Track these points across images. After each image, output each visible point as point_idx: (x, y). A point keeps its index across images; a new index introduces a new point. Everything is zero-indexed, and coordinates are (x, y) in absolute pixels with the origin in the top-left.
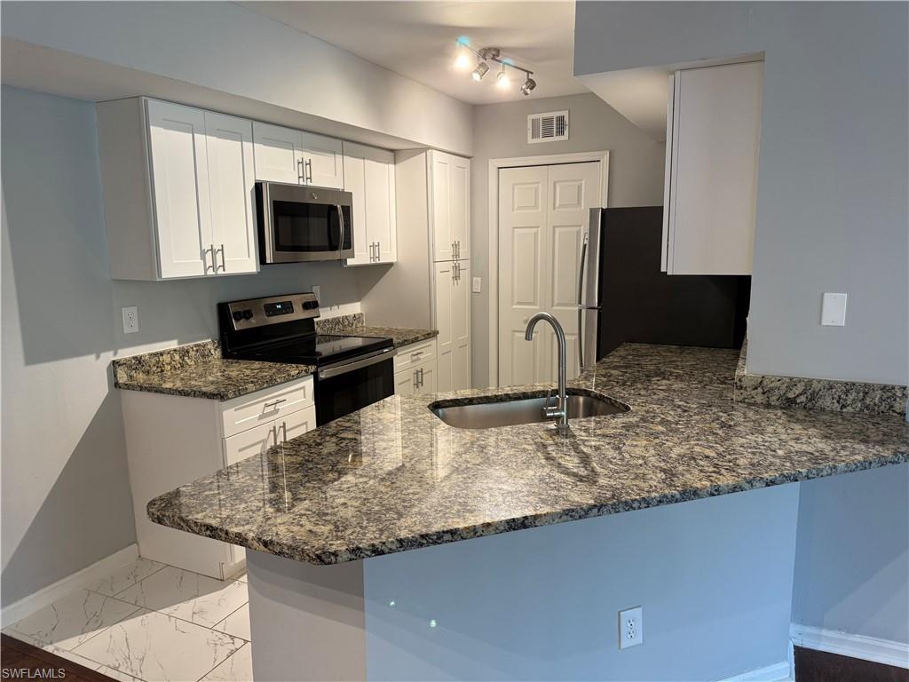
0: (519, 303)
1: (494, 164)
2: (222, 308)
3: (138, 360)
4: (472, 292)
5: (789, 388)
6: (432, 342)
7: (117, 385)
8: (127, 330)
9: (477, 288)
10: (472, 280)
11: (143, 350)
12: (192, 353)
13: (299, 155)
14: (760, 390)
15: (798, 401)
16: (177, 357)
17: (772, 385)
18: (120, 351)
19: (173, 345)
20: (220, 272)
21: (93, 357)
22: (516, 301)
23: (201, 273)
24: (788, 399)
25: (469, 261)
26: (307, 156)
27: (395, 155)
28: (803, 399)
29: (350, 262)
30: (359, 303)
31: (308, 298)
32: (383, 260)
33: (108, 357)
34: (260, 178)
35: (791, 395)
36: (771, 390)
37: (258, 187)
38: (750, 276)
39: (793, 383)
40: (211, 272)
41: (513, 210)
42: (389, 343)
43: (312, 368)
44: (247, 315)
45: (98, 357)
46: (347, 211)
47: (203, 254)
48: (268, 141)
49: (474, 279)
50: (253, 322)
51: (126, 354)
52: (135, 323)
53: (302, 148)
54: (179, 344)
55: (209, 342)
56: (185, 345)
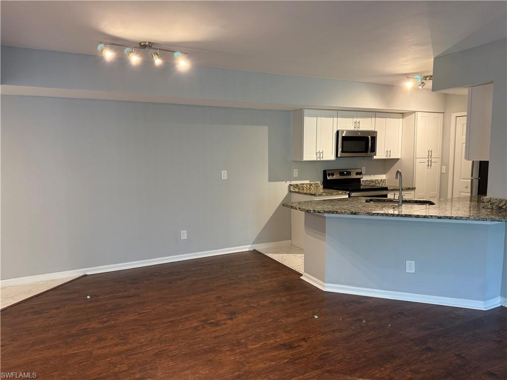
0: (463, 179)
1: (454, 115)
2: (325, 172)
3: (297, 185)
4: (441, 173)
5: (500, 203)
6: (413, 192)
7: (290, 191)
8: (294, 176)
9: (444, 171)
10: (441, 167)
11: (299, 182)
12: (313, 185)
13: (355, 120)
14: (489, 203)
15: (503, 208)
16: (308, 186)
17: (494, 201)
18: (292, 182)
19: (308, 182)
20: (322, 159)
21: (285, 182)
22: (462, 178)
23: (315, 159)
24: (499, 207)
25: (440, 159)
26: (358, 120)
27: (403, 114)
28: (504, 207)
29: (375, 157)
30: (385, 175)
31: (359, 171)
32: (392, 157)
33: (289, 183)
34: (338, 129)
35: (500, 205)
36: (494, 203)
37: (338, 132)
38: (488, 161)
39: (501, 201)
40: (318, 159)
41: (462, 135)
42: (386, 189)
43: (348, 192)
44: (333, 175)
45: (286, 182)
46: (374, 139)
47: (317, 153)
48: (343, 117)
49: (443, 167)
50: (335, 177)
51: (294, 183)
52: (297, 174)
53: (357, 117)
54: (310, 182)
55: (319, 183)
56: (311, 183)
